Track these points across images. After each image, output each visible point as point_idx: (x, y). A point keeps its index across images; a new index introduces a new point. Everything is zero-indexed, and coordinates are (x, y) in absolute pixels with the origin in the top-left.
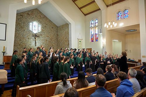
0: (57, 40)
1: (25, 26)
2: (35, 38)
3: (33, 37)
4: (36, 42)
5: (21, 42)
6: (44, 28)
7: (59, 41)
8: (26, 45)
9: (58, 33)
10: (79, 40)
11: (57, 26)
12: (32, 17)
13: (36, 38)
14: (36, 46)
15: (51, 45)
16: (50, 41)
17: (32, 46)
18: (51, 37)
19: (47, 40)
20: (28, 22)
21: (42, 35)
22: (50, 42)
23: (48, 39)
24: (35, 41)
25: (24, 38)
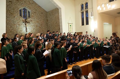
0: (47, 25)
1: (15, 13)
3: (24, 23)
5: (12, 28)
6: (33, 14)
7: (49, 26)
8: (17, 31)
9: (48, 18)
10: (70, 25)
11: (46, 11)
12: (21, 3)
13: (27, 24)
14: (27, 32)
15: (42, 31)
16: (40, 26)
17: (23, 32)
18: (41, 23)
19: (37, 26)
20: (17, 8)
21: (32, 21)
22: (40, 27)
23: (38, 25)
24: (26, 27)
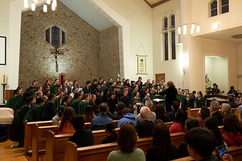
0: (99, 59)
1: (37, 36)
2: (56, 57)
3: (52, 56)
4: (57, 65)
5: (31, 65)
6: (71, 37)
7: (102, 61)
8: (39, 70)
9: (101, 45)
11: (97, 31)
12: (50, 17)
13: (58, 57)
14: (57, 71)
15: (87, 69)
16: (85, 61)
17: (50, 71)
18: (85, 54)
19: (78, 60)
20: (41, 27)
21: (68, 50)
22: (84, 63)
23: (80, 57)
25: (36, 57)
